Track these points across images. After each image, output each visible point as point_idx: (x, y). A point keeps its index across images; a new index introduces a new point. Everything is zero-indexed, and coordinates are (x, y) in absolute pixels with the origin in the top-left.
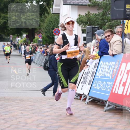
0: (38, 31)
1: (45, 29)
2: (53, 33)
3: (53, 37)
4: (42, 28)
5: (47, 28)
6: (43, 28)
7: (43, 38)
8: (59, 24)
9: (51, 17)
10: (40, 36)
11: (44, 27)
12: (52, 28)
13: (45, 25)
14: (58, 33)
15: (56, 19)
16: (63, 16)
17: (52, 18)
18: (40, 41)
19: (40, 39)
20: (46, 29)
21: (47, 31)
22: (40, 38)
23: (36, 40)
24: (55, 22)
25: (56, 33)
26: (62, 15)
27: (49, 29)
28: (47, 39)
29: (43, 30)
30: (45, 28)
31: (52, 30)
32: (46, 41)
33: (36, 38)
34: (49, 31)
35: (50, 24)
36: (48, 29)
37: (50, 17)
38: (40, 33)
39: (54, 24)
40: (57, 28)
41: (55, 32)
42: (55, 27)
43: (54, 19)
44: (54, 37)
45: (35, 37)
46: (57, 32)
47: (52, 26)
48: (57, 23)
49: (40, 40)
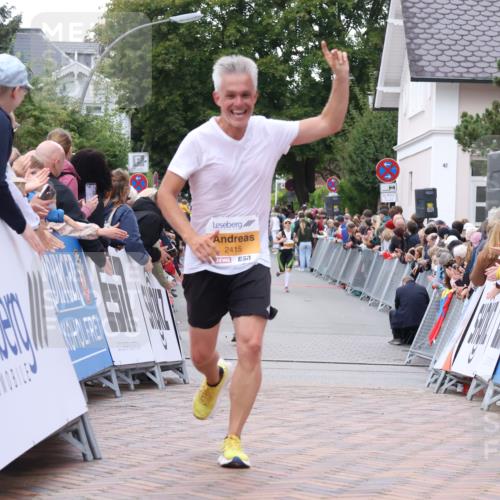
0: (325, 169)
1: (349, 161)
2: (374, 173)
3: (377, 186)
4: (338, 158)
5: (354, 157)
6: (343, 158)
7: (341, 190)
8: (396, 144)
9: (371, 121)
10: (333, 185)
11: (346, 155)
12: (371, 156)
13: (350, 147)
14: (391, 174)
15: (385, 126)
16: (411, 118)
17: (373, 123)
18: (331, 202)
19: (331, 194)
20: (354, 162)
21: (355, 167)
22: (332, 191)
23: (320, 197)
24: (382, 138)
25: (385, 174)
26: (405, 115)
27: (363, 161)
28: (355, 193)
29: (342, 164)
30: (350, 157)
31: (370, 164)
32: (351, 199)
33: (317, 192)
34: (362, 166)
35: (366, 142)
36: (359, 160)
37: (365, 120)
38: (332, 173)
39: (378, 143)
40: (388, 157)
41: (382, 171)
42: (382, 153)
43: (379, 128)
44: (379, 186)
45: (317, 186)
46: (388, 171)
47: (371, 151)
48: (390, 141)
49: (331, 198)
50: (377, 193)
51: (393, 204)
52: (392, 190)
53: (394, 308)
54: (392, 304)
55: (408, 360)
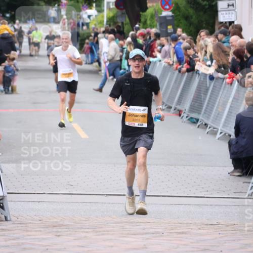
3: (214, 3)
7: (176, 9)
10: (167, 3)
18: (164, 22)
19: (164, 14)
22: (166, 10)
23: (152, 17)
28: (191, 11)
32: (187, 18)
33: (150, 11)
44: (216, 5)
45: (149, 5)
49: (165, 17)
50: (214, 11)
51: (231, 23)
52: (231, 8)
53: (233, 136)
54: (232, 132)
55: (249, 192)
